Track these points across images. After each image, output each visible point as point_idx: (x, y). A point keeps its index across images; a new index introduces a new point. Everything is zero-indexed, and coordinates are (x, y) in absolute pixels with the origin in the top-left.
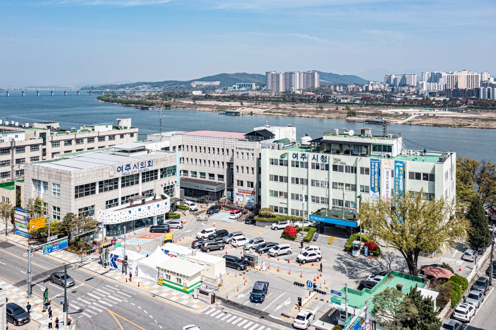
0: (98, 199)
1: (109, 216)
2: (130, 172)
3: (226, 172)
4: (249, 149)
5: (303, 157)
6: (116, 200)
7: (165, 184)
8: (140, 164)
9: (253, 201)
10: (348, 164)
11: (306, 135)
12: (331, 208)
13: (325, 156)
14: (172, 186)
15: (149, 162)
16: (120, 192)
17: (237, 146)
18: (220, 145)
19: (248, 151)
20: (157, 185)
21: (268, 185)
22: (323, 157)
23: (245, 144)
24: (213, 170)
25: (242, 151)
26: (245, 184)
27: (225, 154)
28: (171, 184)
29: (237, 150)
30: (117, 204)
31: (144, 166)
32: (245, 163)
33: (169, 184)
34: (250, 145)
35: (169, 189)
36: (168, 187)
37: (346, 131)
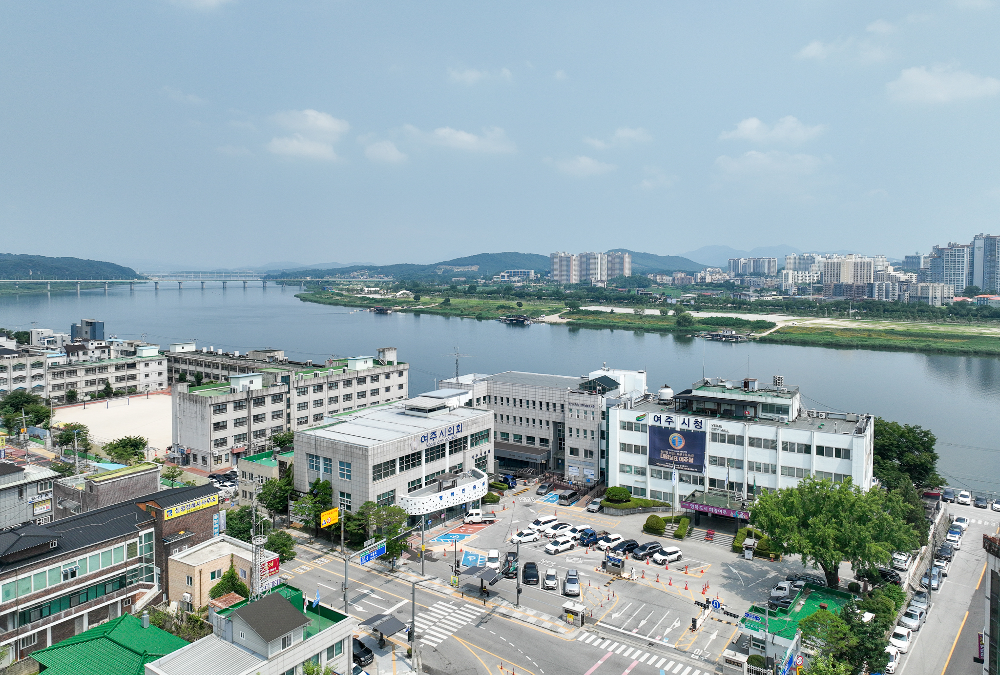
0: (399, 481)
1: (415, 504)
2: (437, 442)
3: (552, 435)
4: (587, 406)
5: (669, 420)
6: (419, 480)
7: (477, 455)
8: (447, 431)
9: (592, 477)
10: (732, 433)
11: (666, 387)
12: (707, 491)
13: (699, 420)
14: (485, 457)
15: (458, 426)
16: (423, 470)
17: (571, 401)
18: (544, 397)
19: (585, 409)
20: (468, 457)
21: (617, 457)
22: (696, 422)
23: (581, 398)
24: (534, 432)
25: (578, 408)
26: (582, 453)
27: (550, 410)
28: (483, 455)
29: (571, 407)
30: (421, 486)
31: (452, 432)
32: (581, 424)
33: (481, 454)
34: (589, 399)
35: (481, 462)
36: (480, 459)
37: (722, 382)
